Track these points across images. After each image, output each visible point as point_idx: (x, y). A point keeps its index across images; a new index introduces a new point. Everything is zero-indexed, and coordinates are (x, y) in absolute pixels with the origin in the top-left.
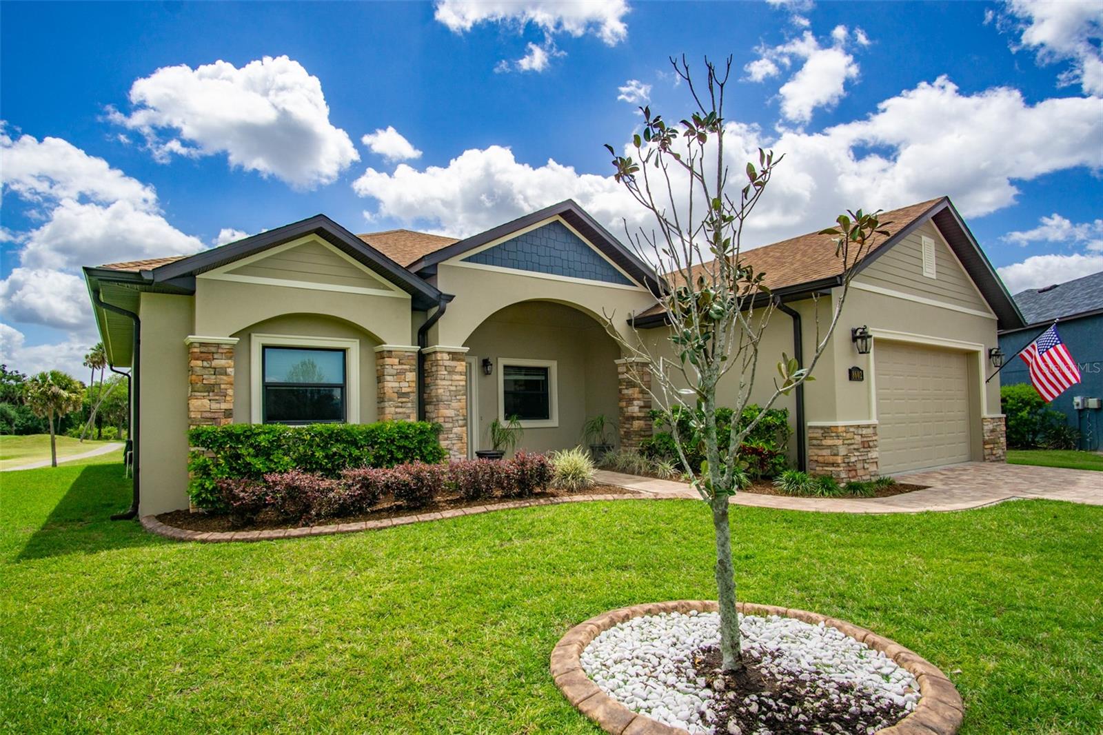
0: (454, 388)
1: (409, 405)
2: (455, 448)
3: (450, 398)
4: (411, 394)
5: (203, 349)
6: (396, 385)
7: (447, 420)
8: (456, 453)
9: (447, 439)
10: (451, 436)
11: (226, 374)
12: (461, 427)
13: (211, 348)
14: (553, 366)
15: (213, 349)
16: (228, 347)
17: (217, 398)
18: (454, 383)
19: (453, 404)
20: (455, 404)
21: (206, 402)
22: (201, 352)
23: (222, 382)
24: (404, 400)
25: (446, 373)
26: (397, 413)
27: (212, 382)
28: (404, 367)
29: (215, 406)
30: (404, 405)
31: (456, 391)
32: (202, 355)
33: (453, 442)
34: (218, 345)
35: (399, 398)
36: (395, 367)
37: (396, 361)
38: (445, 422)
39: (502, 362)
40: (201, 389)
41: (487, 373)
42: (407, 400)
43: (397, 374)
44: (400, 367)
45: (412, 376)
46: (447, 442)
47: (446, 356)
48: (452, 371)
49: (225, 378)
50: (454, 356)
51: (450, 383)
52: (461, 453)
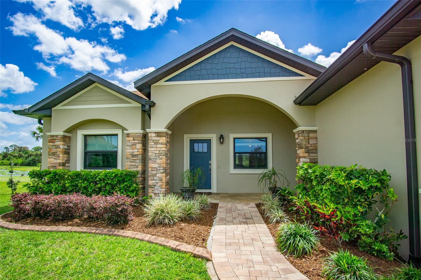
0: (158, 152)
1: (138, 161)
2: (158, 185)
3: (155, 157)
4: (139, 155)
5: (52, 138)
6: (132, 151)
7: (153, 169)
8: (158, 188)
9: (152, 180)
10: (155, 178)
11: (59, 148)
12: (161, 173)
13: (54, 137)
14: (269, 136)
15: (55, 138)
16: (60, 136)
17: (56, 158)
18: (158, 149)
19: (157, 161)
20: (158, 161)
21: (52, 159)
22: (51, 139)
23: (58, 151)
24: (135, 158)
25: (153, 144)
26: (131, 165)
27: (55, 151)
28: (136, 141)
29: (55, 161)
30: (135, 161)
31: (159, 153)
32: (52, 140)
33: (157, 182)
34: (57, 136)
35: (132, 157)
36: (130, 142)
37: (132, 139)
38: (152, 170)
39: (232, 136)
40: (51, 154)
41: (222, 143)
42: (137, 158)
43: (133, 145)
44: (133, 142)
45: (139, 146)
46: (153, 181)
47: (153, 135)
48: (156, 143)
49: (59, 149)
50: (159, 134)
51: (156, 149)
52: (161, 188)
